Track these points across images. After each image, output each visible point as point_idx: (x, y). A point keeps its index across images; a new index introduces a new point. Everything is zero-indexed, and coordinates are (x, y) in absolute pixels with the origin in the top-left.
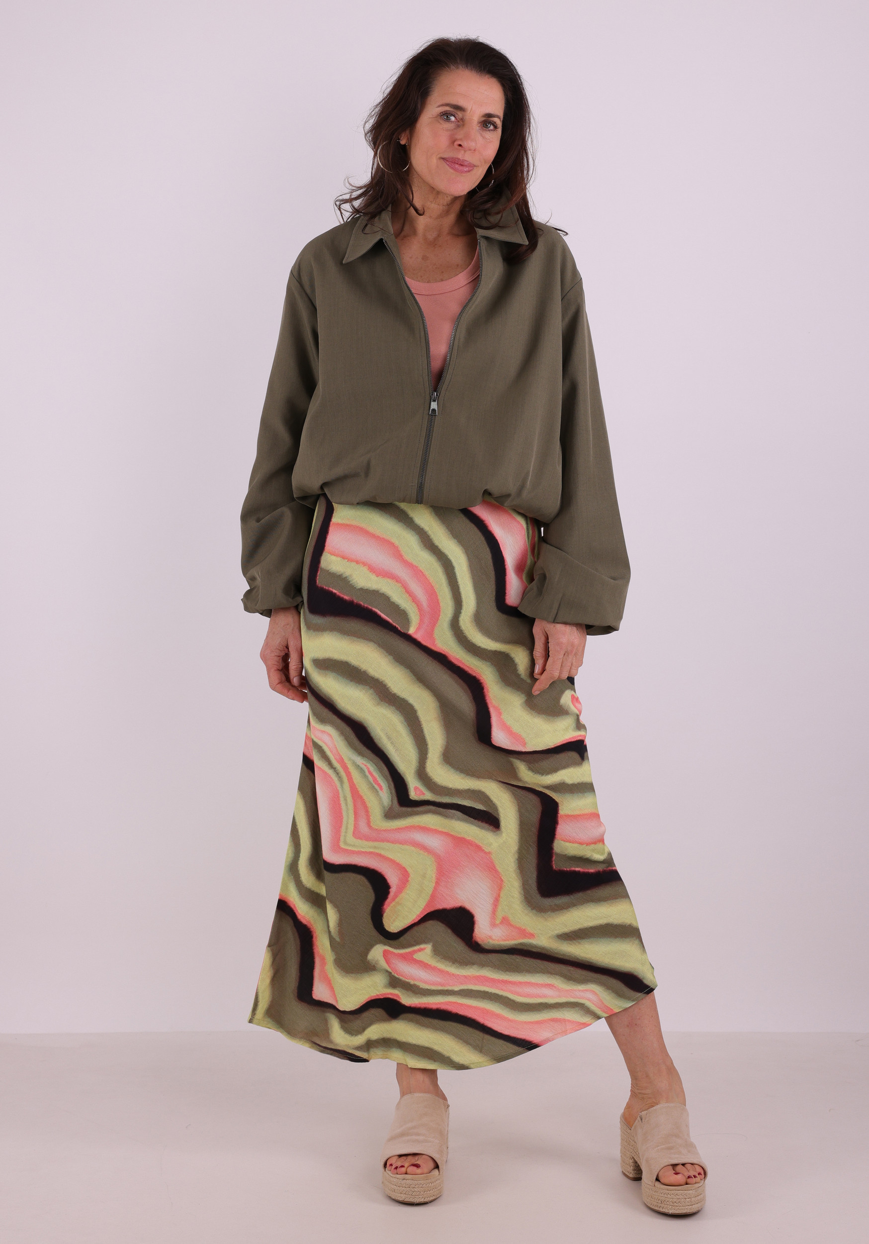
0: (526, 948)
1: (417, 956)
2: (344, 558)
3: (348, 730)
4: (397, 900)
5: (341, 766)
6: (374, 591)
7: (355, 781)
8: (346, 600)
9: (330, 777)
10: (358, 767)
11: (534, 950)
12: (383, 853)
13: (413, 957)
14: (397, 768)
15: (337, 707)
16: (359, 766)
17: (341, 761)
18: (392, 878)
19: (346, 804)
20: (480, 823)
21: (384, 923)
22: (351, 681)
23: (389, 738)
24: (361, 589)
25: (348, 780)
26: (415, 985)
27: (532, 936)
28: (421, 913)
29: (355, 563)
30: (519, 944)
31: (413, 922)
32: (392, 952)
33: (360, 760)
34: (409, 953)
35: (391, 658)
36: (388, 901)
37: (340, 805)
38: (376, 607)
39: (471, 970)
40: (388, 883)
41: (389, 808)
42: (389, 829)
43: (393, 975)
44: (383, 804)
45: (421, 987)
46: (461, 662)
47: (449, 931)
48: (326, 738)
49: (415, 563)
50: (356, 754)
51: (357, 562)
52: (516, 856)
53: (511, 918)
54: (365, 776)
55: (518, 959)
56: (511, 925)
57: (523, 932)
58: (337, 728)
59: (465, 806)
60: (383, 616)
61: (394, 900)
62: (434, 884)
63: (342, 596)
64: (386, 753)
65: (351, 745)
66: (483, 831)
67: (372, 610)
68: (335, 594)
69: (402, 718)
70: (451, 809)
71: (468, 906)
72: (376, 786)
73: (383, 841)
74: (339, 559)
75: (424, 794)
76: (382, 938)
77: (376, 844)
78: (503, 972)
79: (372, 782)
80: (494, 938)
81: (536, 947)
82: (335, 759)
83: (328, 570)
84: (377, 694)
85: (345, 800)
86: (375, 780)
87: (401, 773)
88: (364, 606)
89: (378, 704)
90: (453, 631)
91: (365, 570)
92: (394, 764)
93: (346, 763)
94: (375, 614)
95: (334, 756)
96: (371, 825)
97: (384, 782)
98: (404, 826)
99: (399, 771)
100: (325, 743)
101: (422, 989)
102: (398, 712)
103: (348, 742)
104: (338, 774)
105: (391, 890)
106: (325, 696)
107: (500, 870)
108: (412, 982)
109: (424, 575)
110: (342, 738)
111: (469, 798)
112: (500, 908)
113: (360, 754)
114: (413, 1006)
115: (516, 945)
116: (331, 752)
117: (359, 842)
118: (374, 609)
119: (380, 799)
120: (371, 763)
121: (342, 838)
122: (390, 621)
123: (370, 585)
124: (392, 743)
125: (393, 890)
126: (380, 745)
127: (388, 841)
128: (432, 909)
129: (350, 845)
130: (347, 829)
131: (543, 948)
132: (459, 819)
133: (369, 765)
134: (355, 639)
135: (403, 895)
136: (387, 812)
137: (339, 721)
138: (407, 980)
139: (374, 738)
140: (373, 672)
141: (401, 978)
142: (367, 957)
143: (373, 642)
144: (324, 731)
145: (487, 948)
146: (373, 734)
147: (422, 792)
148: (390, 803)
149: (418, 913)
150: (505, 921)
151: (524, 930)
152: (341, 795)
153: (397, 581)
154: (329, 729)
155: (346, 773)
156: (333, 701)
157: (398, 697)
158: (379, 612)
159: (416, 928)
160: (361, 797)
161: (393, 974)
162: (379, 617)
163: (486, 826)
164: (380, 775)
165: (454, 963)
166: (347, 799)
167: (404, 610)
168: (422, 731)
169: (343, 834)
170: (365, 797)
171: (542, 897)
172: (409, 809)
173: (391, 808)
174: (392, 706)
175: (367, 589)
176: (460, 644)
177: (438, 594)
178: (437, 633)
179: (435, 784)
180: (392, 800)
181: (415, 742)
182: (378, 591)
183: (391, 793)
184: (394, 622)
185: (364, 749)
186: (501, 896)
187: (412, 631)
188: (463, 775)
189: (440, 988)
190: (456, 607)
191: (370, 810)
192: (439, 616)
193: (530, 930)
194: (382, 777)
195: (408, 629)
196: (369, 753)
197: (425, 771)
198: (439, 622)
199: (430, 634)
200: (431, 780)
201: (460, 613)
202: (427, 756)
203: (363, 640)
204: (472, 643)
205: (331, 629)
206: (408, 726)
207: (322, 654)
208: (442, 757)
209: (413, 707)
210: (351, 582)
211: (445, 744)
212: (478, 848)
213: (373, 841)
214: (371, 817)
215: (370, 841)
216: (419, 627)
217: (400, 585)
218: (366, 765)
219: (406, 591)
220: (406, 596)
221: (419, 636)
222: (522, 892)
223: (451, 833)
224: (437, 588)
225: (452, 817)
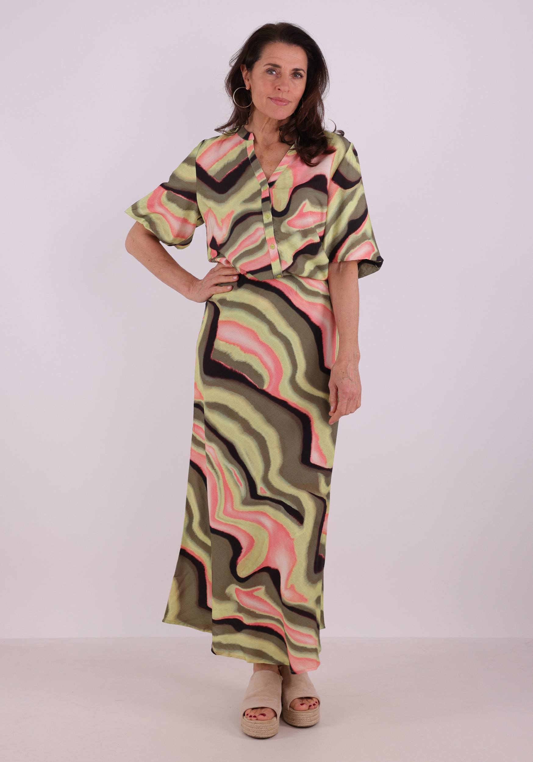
1: (255, 593)
2: (227, 342)
3: (224, 447)
4: (246, 557)
5: (219, 469)
6: (243, 362)
7: (227, 479)
8: (228, 368)
9: (212, 474)
10: (228, 470)
12: (239, 526)
13: (253, 594)
14: (251, 473)
15: (218, 432)
16: (229, 469)
17: (219, 466)
18: (244, 543)
19: (221, 493)
20: (292, 518)
21: (237, 570)
22: (228, 417)
23: (247, 455)
24: (237, 362)
25: (222, 478)
26: (253, 612)
27: (306, 600)
28: (260, 566)
29: (233, 345)
31: (255, 571)
32: (241, 590)
33: (230, 466)
34: (251, 591)
35: (252, 406)
36: (240, 557)
37: (217, 493)
40: (241, 546)
41: (244, 498)
42: (244, 511)
43: (241, 606)
44: (241, 494)
45: (257, 613)
47: (272, 582)
48: (211, 450)
49: (267, 343)
50: (228, 462)
51: (234, 344)
52: (308, 545)
54: (232, 476)
57: (301, 597)
58: (218, 445)
59: (286, 504)
60: (249, 379)
61: (244, 557)
63: (226, 366)
64: (245, 463)
65: (225, 456)
66: (293, 523)
68: (223, 365)
69: (256, 444)
70: (280, 505)
71: (278, 569)
72: (238, 483)
73: (240, 518)
76: (235, 580)
77: (236, 520)
79: (236, 480)
82: (216, 464)
83: (219, 350)
85: (220, 490)
86: (238, 479)
87: (253, 478)
88: (238, 372)
89: (243, 433)
91: (238, 349)
92: (249, 471)
93: (222, 467)
94: (244, 377)
95: (215, 463)
96: (234, 507)
97: (243, 481)
98: (253, 511)
99: (252, 476)
100: (211, 454)
102: (255, 440)
103: (224, 453)
104: (217, 473)
105: (242, 550)
106: (212, 425)
107: (296, 552)
108: (251, 610)
109: (272, 351)
110: (221, 451)
111: (290, 500)
112: (291, 578)
113: (230, 462)
114: (250, 624)
116: (214, 459)
117: (226, 518)
118: (244, 374)
119: (240, 492)
120: (236, 468)
121: (216, 513)
122: (253, 382)
123: (241, 359)
124: (249, 458)
125: (244, 551)
126: (242, 458)
127: (243, 519)
128: (266, 565)
129: (221, 518)
130: (220, 508)
132: (282, 512)
133: (235, 470)
134: (233, 393)
135: (249, 554)
136: (243, 500)
137: (219, 441)
138: (248, 608)
139: (239, 453)
140: (242, 414)
141: (245, 607)
142: (225, 590)
144: (210, 446)
146: (238, 451)
147: (264, 491)
148: (246, 495)
149: (258, 565)
150: (292, 587)
151: (303, 596)
152: (218, 487)
153: (256, 355)
154: (213, 445)
155: (221, 473)
156: (216, 428)
157: (256, 431)
158: (246, 376)
159: (256, 575)
160: (229, 489)
161: (240, 604)
162: (247, 379)
163: (296, 520)
164: (241, 477)
166: (221, 489)
167: (260, 374)
168: (268, 453)
169: (217, 510)
170: (231, 490)
171: (315, 573)
172: (257, 501)
173: (246, 498)
174: (251, 436)
175: (240, 362)
176: (296, 393)
177: (281, 362)
178: (281, 388)
179: (273, 486)
180: (247, 493)
181: (263, 459)
182: (245, 362)
183: (246, 489)
184: (254, 383)
185: (233, 459)
186: (293, 570)
187: (265, 388)
188: (289, 485)
189: (268, 614)
190: (293, 369)
191: (234, 498)
192: (282, 376)
193: (306, 596)
194: (242, 479)
195: (263, 387)
196: (235, 462)
197: (267, 477)
198: (282, 380)
199: (276, 388)
200: (271, 484)
201: (296, 372)
202: (270, 469)
203: (237, 394)
204: (304, 391)
205: (218, 385)
206: (260, 449)
207: (211, 400)
208: (279, 471)
209: (264, 438)
210: (231, 358)
211: (282, 463)
212: (288, 534)
213: (234, 518)
214: (234, 503)
215: (233, 518)
216: (269, 386)
217: (258, 357)
218: (233, 470)
219: (261, 361)
220: (261, 365)
221: (270, 391)
222: (306, 570)
223: (277, 521)
224: (281, 359)
225: (279, 510)
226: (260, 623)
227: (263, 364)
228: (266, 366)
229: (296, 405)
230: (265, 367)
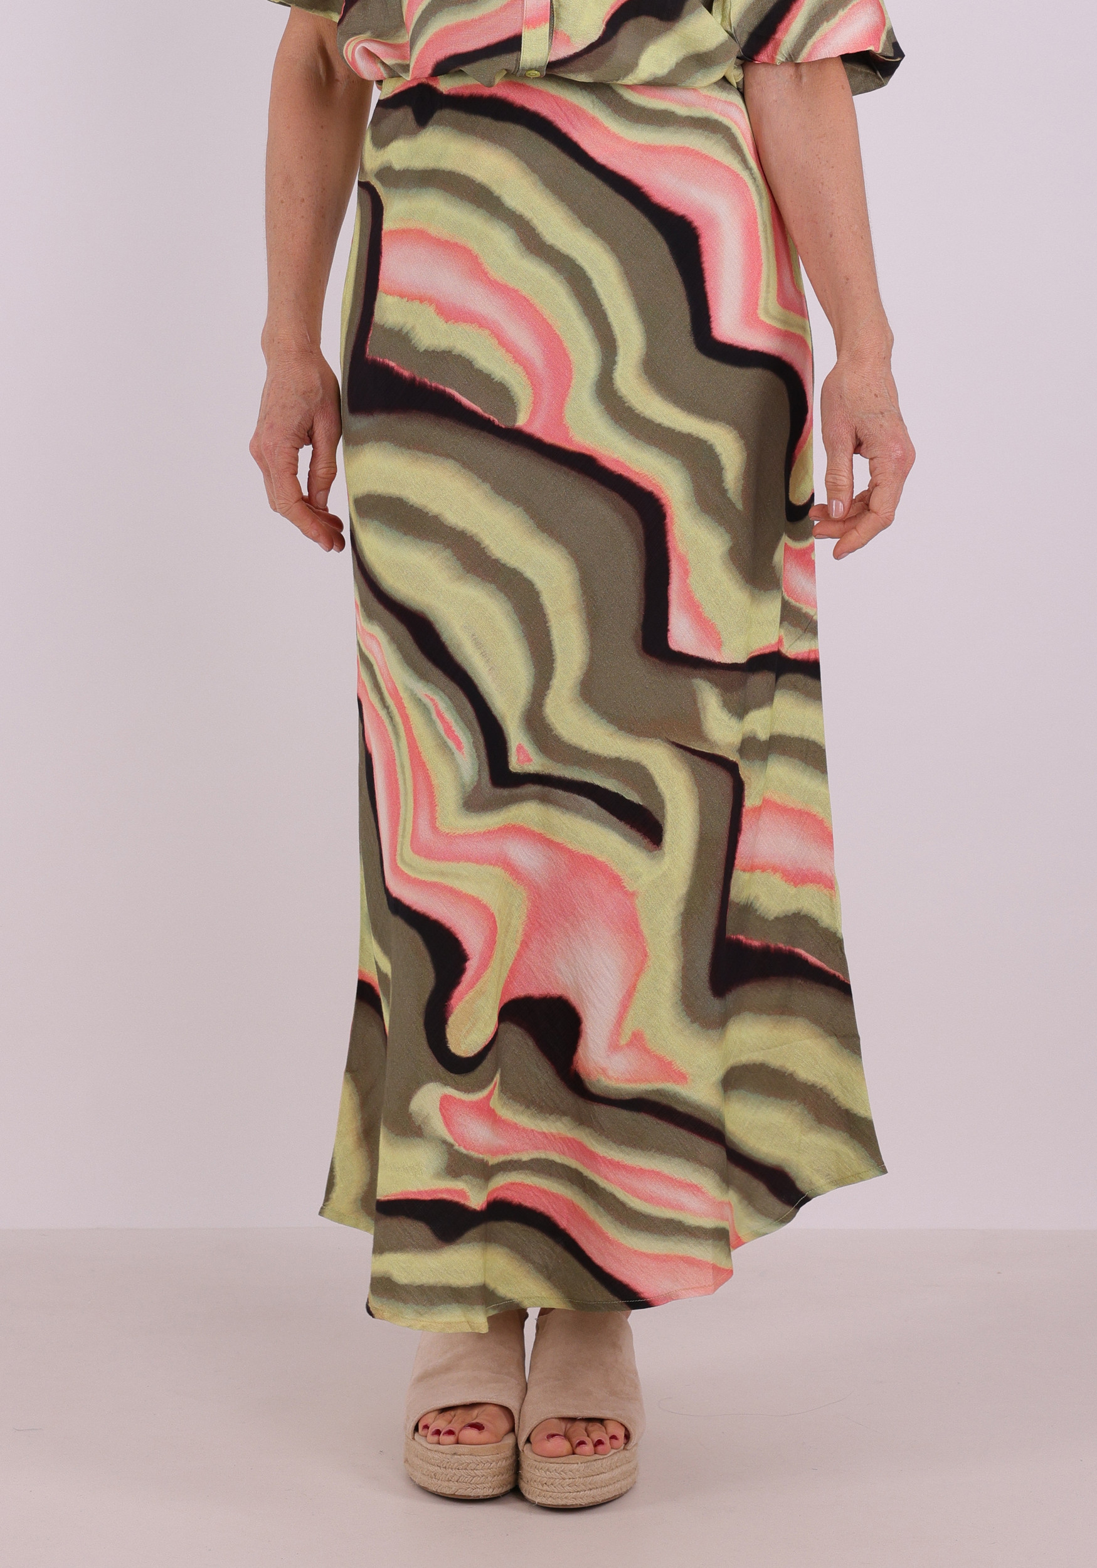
0: (665, 1102)
2: (402, 296)
3: (401, 629)
4: (479, 985)
5: (394, 704)
6: (446, 352)
7: (415, 732)
8: (405, 378)
10: (419, 702)
11: (680, 1108)
12: (457, 884)
14: (490, 705)
15: (381, 588)
16: (421, 701)
17: (397, 694)
18: (471, 938)
20: (628, 829)
21: (448, 1036)
22: (405, 534)
23: (477, 645)
24: (429, 353)
25: (404, 728)
27: (682, 1077)
29: (417, 302)
30: (653, 1091)
32: (459, 1099)
33: (423, 690)
36: (460, 987)
38: (452, 386)
40: (464, 950)
41: (472, 786)
42: (472, 832)
43: (457, 1151)
44: (461, 778)
48: (375, 647)
49: (512, 284)
50: (416, 677)
51: (421, 300)
53: (648, 1034)
54: (430, 722)
55: (646, 1122)
56: (647, 1051)
57: (666, 1068)
58: (385, 628)
60: (465, 401)
61: (472, 985)
62: (518, 946)
63: (402, 371)
64: (469, 674)
65: (408, 660)
66: (629, 845)
67: (444, 391)
68: (394, 370)
69: (509, 609)
70: (579, 795)
71: (573, 998)
72: (451, 743)
73: (457, 858)
74: (396, 299)
75: (530, 760)
76: (440, 1069)
77: (444, 865)
79: (444, 733)
80: (611, 1073)
81: (685, 1102)
82: (387, 689)
83: (382, 325)
84: (458, 559)
86: (449, 729)
87: (499, 718)
88: (431, 386)
89: (460, 578)
90: (602, 404)
91: (430, 311)
92: (485, 696)
93: (402, 697)
94: (451, 400)
95: (386, 686)
96: (438, 824)
97: (465, 734)
98: (496, 827)
99: (495, 713)
100: (375, 659)
102: (503, 596)
103: (401, 652)
105: (468, 964)
107: (645, 931)
109: (531, 305)
110: (394, 647)
111: (615, 775)
113: (422, 676)
115: (647, 1092)
116: (382, 674)
117: (415, 860)
118: (447, 390)
119: (457, 768)
120: (442, 694)
121: (398, 848)
122: (479, 408)
124: (483, 655)
125: (472, 966)
126: (459, 658)
127: (468, 859)
131: (698, 1107)
132: (589, 816)
133: (436, 698)
134: (420, 454)
136: (469, 797)
137: (386, 614)
139: (448, 643)
140: (453, 517)
143: (453, 457)
144: (372, 636)
145: (593, 1090)
146: (445, 637)
147: (527, 755)
148: (476, 779)
150: (637, 1040)
151: (669, 1063)
153: (481, 326)
154: (375, 630)
155: (402, 715)
157: (504, 566)
158: (458, 395)
160: (423, 766)
161: (455, 1146)
162: (457, 403)
163: (636, 835)
164: (459, 719)
167: (500, 383)
168: (546, 633)
169: (399, 839)
170: (429, 766)
172: (507, 792)
173: (477, 788)
175: (435, 352)
176: (621, 426)
177: (564, 338)
178: (570, 415)
179: (557, 739)
180: (479, 771)
181: (531, 653)
182: (451, 352)
183: (478, 756)
184: (485, 412)
185: (428, 666)
186: (639, 987)
187: (521, 421)
188: (612, 728)
190: (603, 353)
191: (436, 793)
192: (570, 380)
193: (680, 1064)
194: (462, 724)
195: (515, 420)
196: (437, 673)
197: (541, 712)
198: (572, 393)
199: (557, 418)
200: (551, 730)
201: (614, 363)
202: (551, 682)
203: (434, 457)
204: (644, 418)
208: (579, 688)
209: (532, 585)
210: (413, 342)
211: (588, 660)
212: (615, 881)
213: (439, 860)
214: (437, 808)
215: (434, 858)
216: (534, 413)
217: (488, 332)
218: (432, 700)
219: (500, 343)
221: (537, 429)
222: (680, 984)
223: (570, 846)
224: (560, 328)
225: (578, 811)
227: (508, 352)
228: (518, 357)
229: (622, 465)
230: (514, 358)
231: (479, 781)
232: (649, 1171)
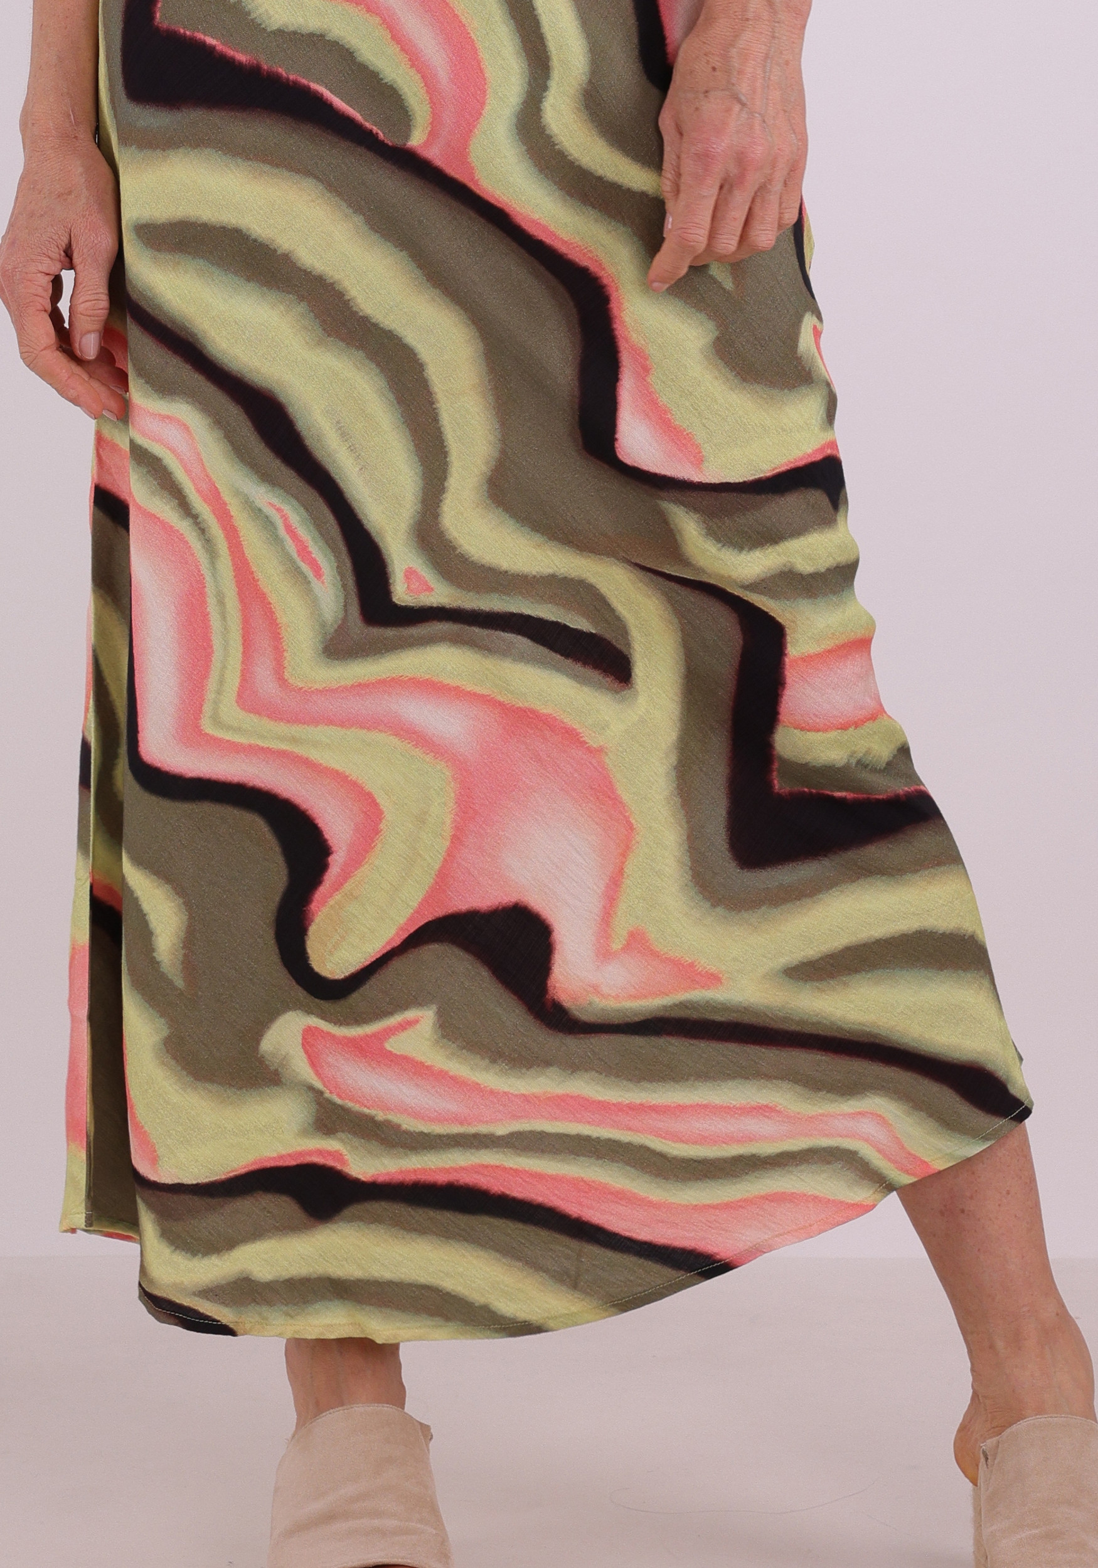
0: (695, 1015)
1: (394, 1044)
3: (234, 413)
4: (348, 886)
5: (214, 512)
6: (311, 35)
7: (249, 553)
8: (240, 63)
9: (182, 538)
10: (257, 513)
11: (718, 1018)
12: (314, 755)
13: (382, 1049)
14: (361, 516)
15: (205, 352)
16: (260, 510)
17: (214, 497)
18: (337, 826)
19: (224, 617)
20: (578, 668)
21: (309, 951)
22: (248, 280)
23: (344, 435)
24: (280, 33)
25: (230, 548)
26: (387, 1124)
27: (713, 979)
28: (411, 919)
30: (676, 1005)
31: (389, 948)
32: (329, 1033)
33: (264, 496)
34: (375, 1035)
35: (359, 220)
36: (322, 890)
37: (205, 616)
38: (319, 81)
39: (542, 1080)
40: (325, 841)
41: (336, 626)
42: (335, 685)
43: (329, 1101)
44: (320, 616)
45: (404, 1127)
46: (545, 229)
47: (485, 973)
48: (172, 434)
50: (255, 477)
52: (673, 759)
53: (653, 932)
54: (276, 540)
55: (674, 1046)
56: (655, 955)
57: (688, 972)
58: (205, 407)
59: (540, 622)
60: (338, 103)
61: (338, 886)
62: (448, 842)
63: (231, 53)
64: (333, 475)
65: (240, 452)
66: (586, 689)
67: (309, 88)
68: (214, 46)
69: (381, 382)
70: (503, 631)
71: (536, 902)
72: (305, 568)
73: (314, 720)
75: (430, 589)
76: (300, 993)
77: (296, 730)
78: (631, 1085)
79: (295, 555)
80: (605, 989)
81: (723, 1008)
82: (198, 491)
84: (316, 317)
85: (221, 602)
86: (303, 551)
87: (374, 534)
88: (288, 79)
89: (319, 343)
90: (524, 144)
92: (355, 505)
93: (225, 504)
94: (318, 99)
95: (195, 484)
96: (287, 675)
97: (326, 556)
98: (373, 679)
99: (368, 527)
100: (173, 451)
101: (407, 1132)
102: (373, 366)
103: (232, 443)
104: (202, 530)
105: (331, 859)
106: (174, 322)
107: (626, 796)
108: (380, 1116)
110: (218, 434)
111: (553, 599)
112: (622, 907)
113: (266, 477)
114: (381, 1179)
115: (665, 1007)
116: (188, 472)
117: (250, 721)
118: (314, 86)
119: (314, 603)
120: (295, 503)
121: (207, 708)
122: (358, 116)
123: (301, 20)
124: (352, 449)
125: (337, 861)
126: (319, 454)
127: (330, 722)
128: (440, 912)
129: (229, 728)
130: (221, 682)
131: (746, 1010)
132: (522, 658)
133: (287, 509)
134: (266, 168)
135: (364, 871)
136: (331, 639)
137: (210, 389)
138: (366, 1111)
139: (304, 433)
140: (309, 257)
141: (350, 1104)
142: (258, 1042)
143: (316, 177)
144: (168, 417)
145: (583, 1016)
146: (301, 425)
147: (426, 583)
148: (341, 615)
149: (402, 921)
150: (637, 943)
151: (692, 965)
152: (210, 590)
154: (184, 411)
155: (224, 528)
156: (193, 335)
157: (375, 325)
158: (328, 95)
159: (396, 964)
160: (262, 598)
161: (327, 1095)
162: (328, 106)
163: (595, 675)
164: (317, 534)
165: (494, 1061)
166: (226, 600)
167: (391, 86)
168: (435, 418)
169: (210, 696)
170: (273, 598)
171: (742, 868)
172: (390, 632)
173: (342, 629)
174: (357, 348)
175: (295, 33)
176: (546, 176)
177: (479, 45)
178: (479, 147)
179: (464, 559)
180: (345, 606)
181: (416, 446)
182: (322, 36)
183: (344, 586)
184: (366, 120)
185: (276, 465)
186: (628, 870)
187: (416, 140)
188: (538, 538)
189: (456, 1129)
190: (531, 73)
191: (284, 633)
192: (483, 104)
194: (321, 543)
195: (407, 137)
196: (288, 475)
197: (437, 524)
198: (483, 123)
200: (454, 548)
201: (545, 88)
202: (446, 484)
203: (286, 173)
204: (580, 167)
205: (196, 142)
206: (398, 403)
207: (162, 211)
208: (485, 487)
209: (415, 355)
211: (497, 454)
212: (571, 736)
213: (289, 721)
214: (286, 654)
215: (281, 719)
216: (433, 135)
217: (378, 20)
218: (279, 510)
219: (394, 37)
220: (393, 49)
221: (435, 155)
222: (687, 859)
223: (500, 698)
224: (477, 28)
225: (505, 653)
226: (424, 1170)
227: (403, 49)
228: (415, 60)
230: (410, 60)
231: (345, 620)
232: (691, 1106)
